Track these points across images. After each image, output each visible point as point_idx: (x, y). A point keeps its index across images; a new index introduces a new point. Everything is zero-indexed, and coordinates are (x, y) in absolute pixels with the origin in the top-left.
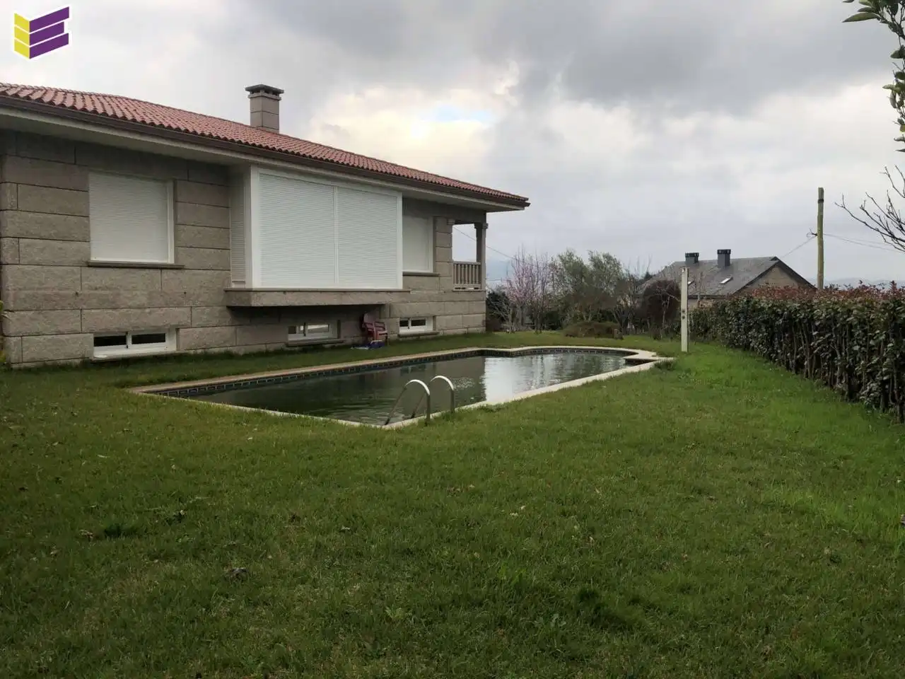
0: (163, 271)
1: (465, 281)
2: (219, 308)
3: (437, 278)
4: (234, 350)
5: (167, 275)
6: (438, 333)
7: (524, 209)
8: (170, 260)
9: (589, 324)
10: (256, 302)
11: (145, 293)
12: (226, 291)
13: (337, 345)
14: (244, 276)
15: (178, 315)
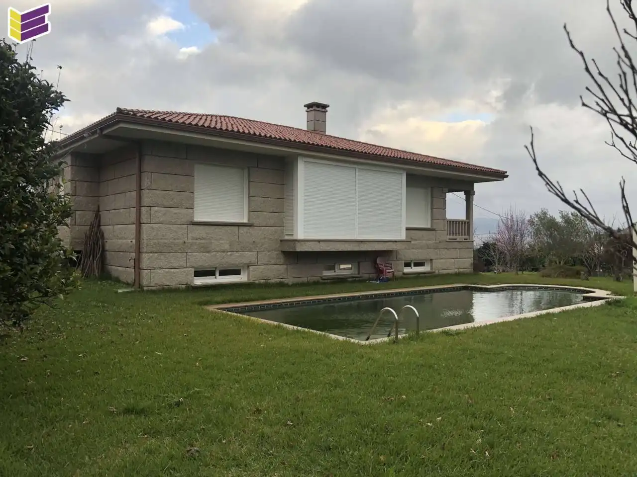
0: (240, 227)
1: (456, 234)
2: (276, 252)
3: (434, 232)
4: (286, 281)
5: (243, 230)
6: (434, 272)
7: (503, 180)
8: (245, 221)
9: (561, 267)
10: (299, 248)
11: (228, 242)
12: (281, 241)
13: (357, 279)
14: (292, 230)
15: (249, 256)
